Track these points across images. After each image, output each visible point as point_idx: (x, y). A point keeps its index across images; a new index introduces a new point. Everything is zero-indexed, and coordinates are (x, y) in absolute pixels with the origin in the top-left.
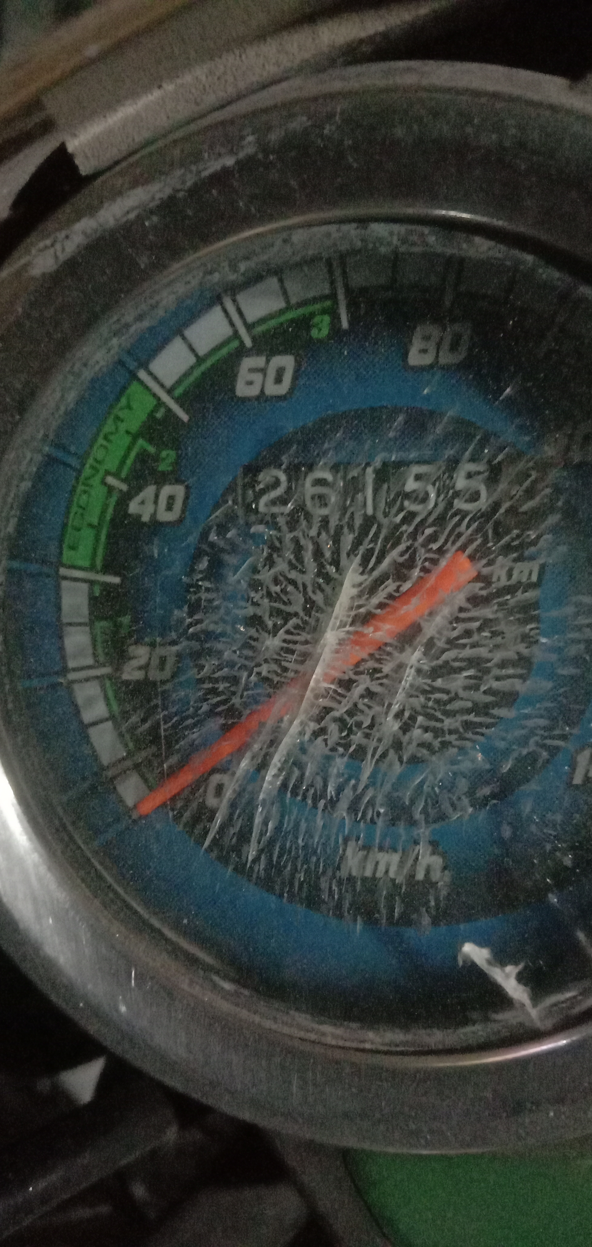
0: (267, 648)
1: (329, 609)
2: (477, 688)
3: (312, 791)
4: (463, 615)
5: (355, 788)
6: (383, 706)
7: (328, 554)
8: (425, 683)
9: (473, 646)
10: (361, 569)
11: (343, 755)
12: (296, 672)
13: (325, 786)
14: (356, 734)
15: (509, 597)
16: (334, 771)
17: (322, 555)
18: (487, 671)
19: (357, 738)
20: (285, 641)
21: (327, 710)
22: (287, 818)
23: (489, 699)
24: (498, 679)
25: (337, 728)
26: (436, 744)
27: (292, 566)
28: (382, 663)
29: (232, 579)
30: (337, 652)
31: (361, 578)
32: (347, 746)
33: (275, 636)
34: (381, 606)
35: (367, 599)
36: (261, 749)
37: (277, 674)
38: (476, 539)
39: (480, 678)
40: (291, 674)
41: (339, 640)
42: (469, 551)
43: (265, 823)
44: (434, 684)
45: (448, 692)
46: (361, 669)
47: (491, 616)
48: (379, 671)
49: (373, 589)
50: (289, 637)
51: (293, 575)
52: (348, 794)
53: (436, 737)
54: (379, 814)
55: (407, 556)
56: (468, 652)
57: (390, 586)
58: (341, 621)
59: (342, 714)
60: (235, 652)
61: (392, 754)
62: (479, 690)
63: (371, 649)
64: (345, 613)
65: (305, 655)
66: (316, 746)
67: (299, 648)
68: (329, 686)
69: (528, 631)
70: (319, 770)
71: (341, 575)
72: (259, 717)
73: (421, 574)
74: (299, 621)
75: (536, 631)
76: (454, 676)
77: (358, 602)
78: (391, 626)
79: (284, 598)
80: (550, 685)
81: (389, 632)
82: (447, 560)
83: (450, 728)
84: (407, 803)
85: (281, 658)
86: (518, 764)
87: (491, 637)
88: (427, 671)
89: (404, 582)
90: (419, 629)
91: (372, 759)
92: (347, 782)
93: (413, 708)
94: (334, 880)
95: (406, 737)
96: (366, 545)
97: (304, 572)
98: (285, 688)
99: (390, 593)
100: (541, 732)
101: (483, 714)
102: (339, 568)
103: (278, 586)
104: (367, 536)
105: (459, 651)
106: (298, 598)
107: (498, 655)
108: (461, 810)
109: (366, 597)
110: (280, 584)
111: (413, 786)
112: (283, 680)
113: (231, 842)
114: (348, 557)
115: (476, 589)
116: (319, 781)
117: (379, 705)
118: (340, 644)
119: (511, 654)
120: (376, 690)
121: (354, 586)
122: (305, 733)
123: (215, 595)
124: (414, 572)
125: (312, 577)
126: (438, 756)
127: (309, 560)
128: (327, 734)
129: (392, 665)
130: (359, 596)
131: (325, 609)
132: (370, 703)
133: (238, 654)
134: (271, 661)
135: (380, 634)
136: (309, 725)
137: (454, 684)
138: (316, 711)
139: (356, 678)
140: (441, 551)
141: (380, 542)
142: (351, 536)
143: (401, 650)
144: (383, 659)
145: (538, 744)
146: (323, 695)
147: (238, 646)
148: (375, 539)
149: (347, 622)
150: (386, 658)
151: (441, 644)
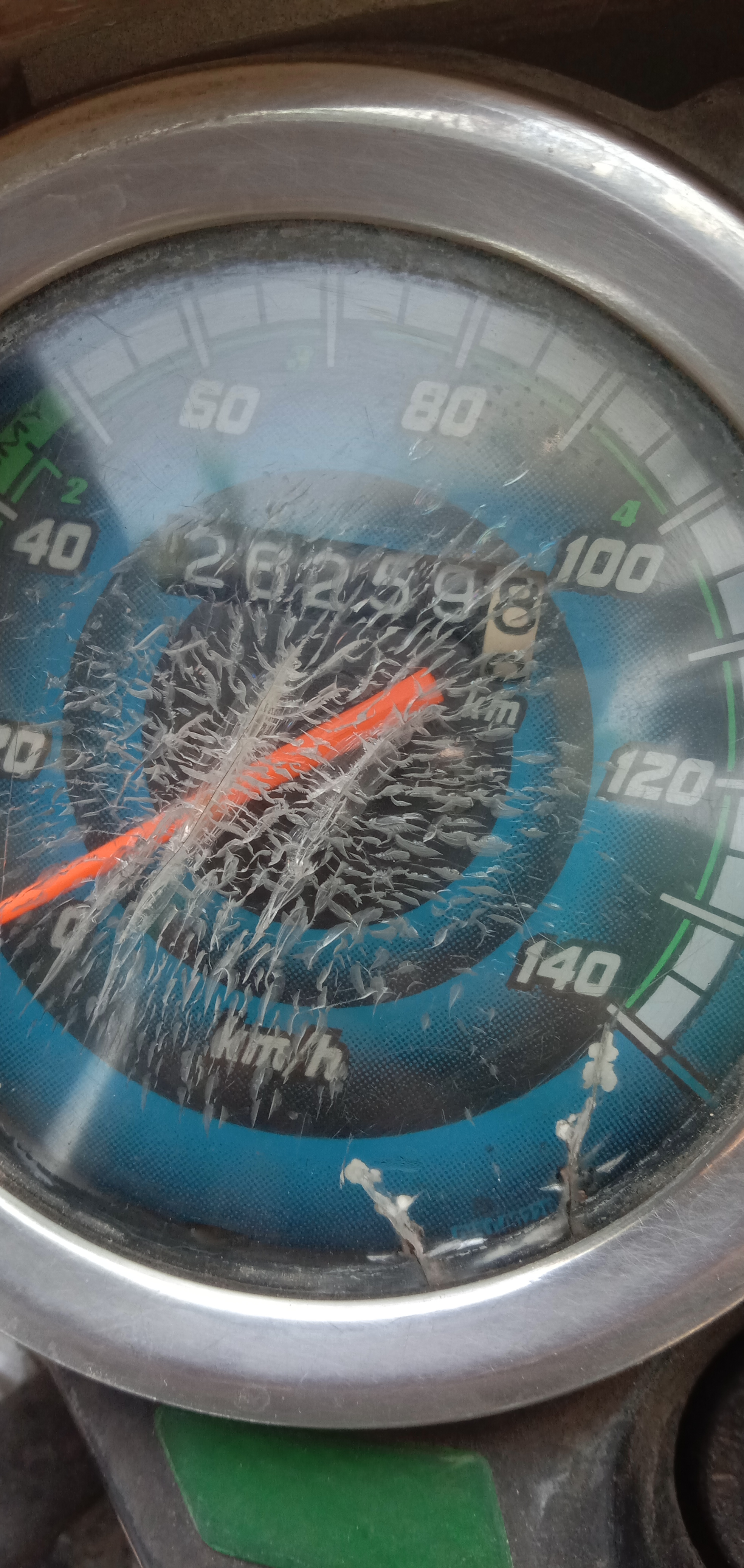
0: (164, 745)
1: (252, 708)
2: (419, 836)
3: (190, 938)
4: (417, 742)
6: (300, 842)
7: (261, 637)
8: (358, 822)
10: (300, 664)
11: (237, 898)
12: (196, 781)
13: (209, 933)
14: (259, 873)
15: (474, 730)
16: (223, 916)
17: (255, 638)
19: (260, 878)
20: (189, 740)
21: (228, 836)
22: (153, 968)
23: (432, 852)
24: (447, 829)
25: (237, 861)
27: (213, 645)
28: (307, 788)
29: (132, 648)
30: (252, 763)
32: (245, 887)
33: (175, 732)
34: (319, 713)
35: (300, 703)
37: (172, 781)
38: (448, 650)
39: (425, 826)
40: (188, 783)
41: (258, 749)
43: (123, 971)
44: (366, 823)
45: (382, 836)
46: (280, 790)
48: (303, 796)
49: (311, 691)
51: (213, 656)
52: (236, 947)
53: (358, 891)
54: (271, 979)
55: (359, 658)
56: (416, 791)
57: (333, 692)
58: (265, 725)
59: (246, 844)
60: (121, 743)
61: (300, 904)
62: (422, 840)
63: (297, 767)
64: (270, 716)
65: (213, 762)
66: (205, 880)
67: (206, 751)
68: (235, 806)
69: (492, 775)
70: (204, 911)
71: (274, 667)
72: (137, 832)
73: (374, 683)
74: (211, 717)
75: (502, 778)
76: (394, 818)
77: (290, 705)
78: (325, 742)
79: (197, 684)
80: (509, 846)
81: (323, 750)
82: (407, 672)
83: (380, 882)
84: (309, 968)
85: (180, 761)
86: (454, 940)
87: (446, 777)
88: (362, 805)
89: (353, 689)
90: (358, 752)
91: (275, 906)
92: (238, 932)
93: (336, 851)
94: (200, 1057)
95: (322, 886)
96: (312, 633)
97: (226, 654)
98: (179, 800)
99: (332, 700)
100: (489, 904)
101: (421, 872)
102: (272, 657)
103: (191, 668)
104: (315, 624)
105: (405, 787)
106: (214, 687)
107: (452, 799)
108: (375, 988)
109: (301, 700)
110: (195, 664)
111: (320, 948)
112: (177, 789)
113: (74, 989)
114: (287, 645)
115: (438, 712)
116: (202, 925)
117: (294, 839)
118: (257, 754)
119: (467, 801)
120: (294, 821)
121: (287, 684)
122: (194, 862)
123: (106, 665)
124: (366, 678)
125: (236, 662)
126: (357, 915)
127: (236, 640)
128: (223, 867)
129: (320, 792)
130: (291, 698)
131: (246, 707)
132: (285, 835)
133: (125, 747)
134: (166, 762)
135: (312, 750)
136: (201, 853)
137: (392, 827)
138: (213, 836)
139: (271, 801)
140: (403, 658)
141: (330, 633)
142: (294, 620)
143: (334, 773)
144: (308, 783)
145: (482, 918)
146: (226, 816)
147: (126, 737)
148: (323, 629)
149: (271, 728)
150: (314, 781)
151: (385, 775)
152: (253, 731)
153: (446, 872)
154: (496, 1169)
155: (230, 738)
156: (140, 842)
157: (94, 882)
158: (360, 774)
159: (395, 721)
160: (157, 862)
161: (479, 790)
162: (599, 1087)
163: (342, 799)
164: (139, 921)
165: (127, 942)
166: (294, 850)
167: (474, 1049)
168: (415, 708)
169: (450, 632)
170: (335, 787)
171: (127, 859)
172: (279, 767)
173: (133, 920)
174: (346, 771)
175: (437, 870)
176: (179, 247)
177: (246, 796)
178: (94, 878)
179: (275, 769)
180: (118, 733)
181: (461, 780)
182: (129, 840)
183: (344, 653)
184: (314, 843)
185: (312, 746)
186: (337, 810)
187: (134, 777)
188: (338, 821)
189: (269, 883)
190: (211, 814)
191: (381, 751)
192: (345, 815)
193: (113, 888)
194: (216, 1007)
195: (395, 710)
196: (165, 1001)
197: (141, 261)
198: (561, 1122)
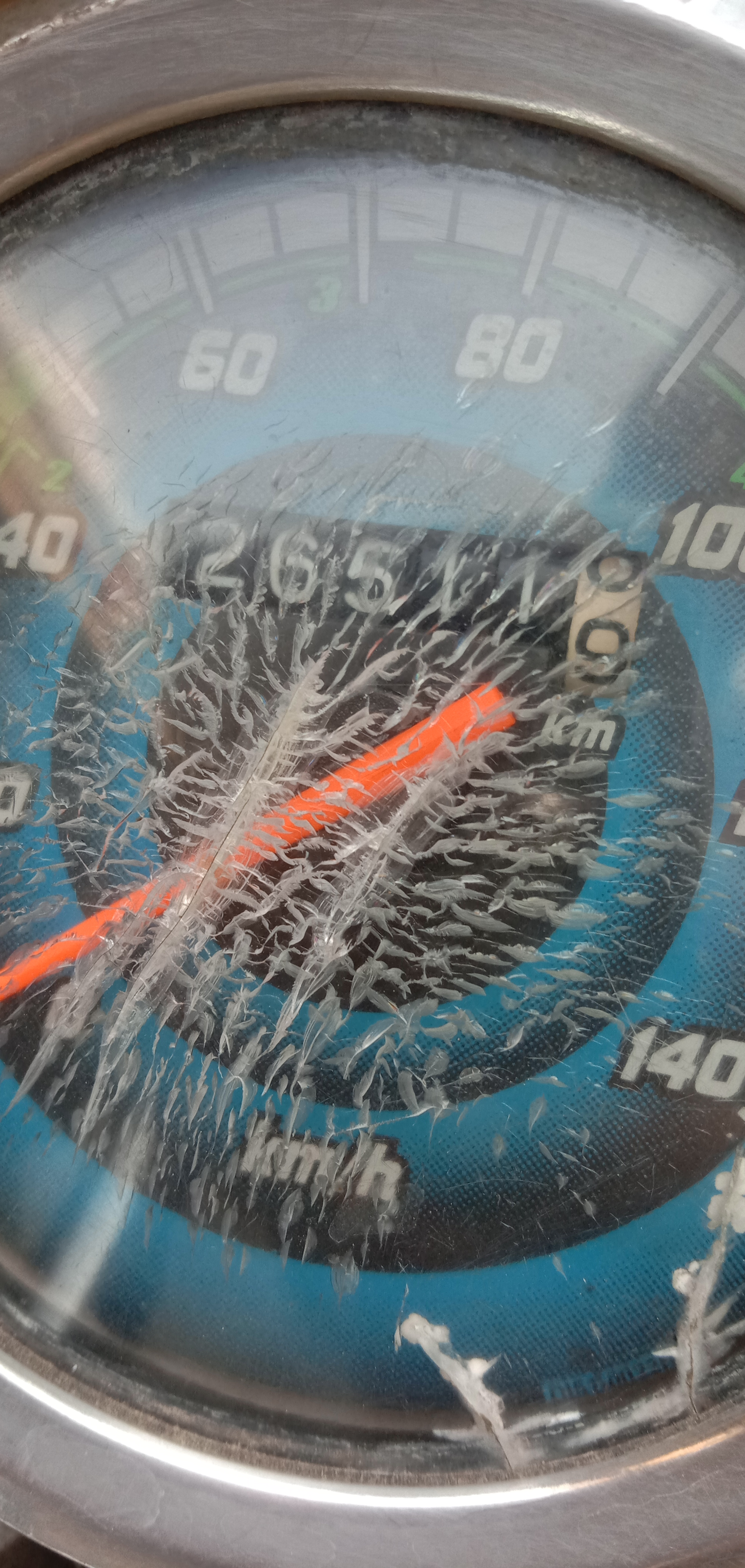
0: (153, 793)
1: (261, 743)
2: (482, 906)
3: (194, 1037)
4: (476, 783)
5: (265, 1041)
6: (328, 914)
7: (271, 650)
8: (402, 888)
9: (486, 835)
10: (322, 684)
11: (251, 987)
12: (194, 838)
13: (218, 1032)
14: (277, 955)
15: (554, 763)
16: (234, 1010)
17: (263, 652)
18: (504, 880)
19: (279, 961)
20: (185, 785)
21: (237, 908)
22: (149, 1075)
24: (519, 895)
25: (249, 939)
26: (405, 986)
27: (210, 662)
28: (335, 844)
29: (110, 670)
30: (264, 813)
31: (318, 699)
32: (261, 971)
33: (167, 775)
34: (347, 748)
35: (324, 734)
36: (121, 958)
37: (164, 839)
38: (515, 660)
39: (490, 891)
40: (186, 841)
41: (271, 796)
42: (501, 677)
43: (114, 1078)
44: (412, 888)
45: (434, 905)
46: (300, 847)
47: (521, 791)
48: (330, 855)
50: (190, 779)
51: (211, 677)
53: (404, 978)
54: (298, 1090)
55: (398, 673)
56: (476, 846)
57: (365, 718)
58: (279, 765)
59: (259, 919)
60: (99, 791)
61: (331, 995)
62: (486, 910)
63: (320, 817)
64: (285, 752)
65: (215, 812)
66: (211, 964)
67: (205, 798)
68: (245, 868)
69: (577, 824)
70: (210, 1003)
71: (288, 688)
72: (125, 904)
73: (418, 706)
74: (210, 756)
75: (592, 827)
76: (449, 881)
77: (310, 737)
78: (356, 785)
79: (191, 714)
80: (603, 917)
81: (353, 794)
82: (461, 691)
83: (431, 964)
84: (345, 1078)
85: (173, 812)
86: (532, 1039)
87: (517, 826)
88: (407, 866)
89: (390, 714)
90: (401, 796)
91: (300, 996)
92: (255, 1029)
93: (375, 925)
94: (213, 1187)
95: (359, 970)
96: (337, 644)
97: (228, 675)
98: (174, 862)
99: (364, 730)
100: (577, 993)
101: (487, 950)
102: (286, 677)
103: (184, 692)
104: (339, 630)
105: (463, 841)
106: (212, 716)
107: (524, 857)
108: (430, 1102)
109: (324, 730)
110: (188, 688)
111: (358, 1051)
112: (172, 848)
113: (56, 1099)
114: (303, 660)
115: (503, 742)
116: (207, 1023)
117: (321, 911)
118: (271, 802)
119: (545, 858)
120: (319, 887)
121: (306, 710)
122: (196, 941)
123: (81, 692)
124: (407, 700)
125: (241, 684)
126: (404, 1008)
127: (239, 655)
128: (232, 948)
129: (352, 849)
130: (312, 727)
131: (254, 741)
132: (308, 906)
133: (104, 795)
134: (155, 814)
135: (340, 795)
136: (203, 930)
137: (446, 894)
138: (218, 908)
139: (290, 861)
140: (455, 671)
141: (358, 642)
142: (312, 626)
143: (369, 826)
144: (337, 837)
145: (569, 1012)
146: (234, 882)
147: (106, 782)
148: (351, 636)
149: (288, 768)
150: (344, 835)
151: (435, 826)
152: (265, 771)
153: (519, 951)
154: (596, 1332)
155: (235, 783)
156: (128, 917)
157: (73, 968)
158: (404, 824)
159: (447, 755)
160: (150, 941)
161: (561, 843)
162: (730, 1228)
163: (382, 858)
164: (132, 1015)
165: (117, 1042)
166: (321, 925)
167: (563, 1180)
168: (472, 737)
169: (517, 635)
170: (371, 842)
171: (113, 937)
172: (298, 818)
173: (123, 1014)
174: (385, 821)
175: (507, 949)
176: (153, 151)
177: (258, 855)
178: (73, 962)
179: (293, 820)
180: (95, 779)
181: (537, 830)
182: (115, 914)
183: (378, 668)
184: (347, 915)
185: (341, 790)
186: (375, 872)
187: (118, 834)
188: (378, 887)
189: (290, 967)
190: (215, 880)
191: (431, 794)
192: (387, 878)
193: (96, 975)
194: (230, 1125)
195: (446, 742)
196: (166, 1115)
197: (107, 173)
198: (680, 1270)
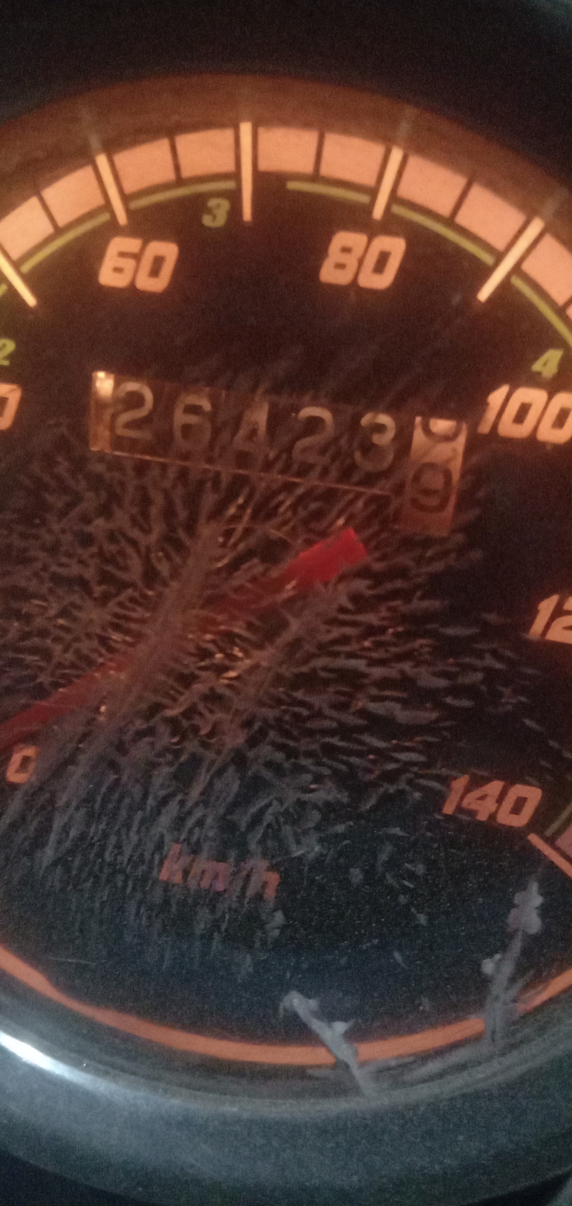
0: (91, 621)
1: (174, 584)
2: (346, 707)
3: (128, 800)
4: (342, 617)
5: (182, 803)
6: (228, 712)
7: (182, 514)
8: (284, 693)
9: (351, 655)
10: (222, 541)
12: (124, 655)
13: (145, 797)
14: (190, 742)
15: (401, 602)
16: (158, 781)
17: (176, 515)
18: (362, 688)
19: (191, 746)
20: (116, 615)
21: (158, 707)
22: (93, 826)
23: (360, 722)
24: (373, 699)
25: (168, 731)
27: (134, 522)
29: (56, 526)
31: (221, 552)
32: (177, 754)
33: (103, 608)
35: (225, 579)
36: (68, 742)
37: (101, 655)
39: (351, 696)
42: (365, 533)
43: (66, 829)
44: (293, 693)
45: (309, 706)
47: (377, 623)
49: (234, 568)
50: (121, 611)
51: (135, 534)
52: (172, 809)
53: (287, 759)
54: (207, 838)
56: (341, 662)
57: (255, 567)
58: (189, 602)
59: (176, 715)
60: (49, 619)
61: (231, 769)
62: (349, 710)
64: (195, 591)
65: (141, 637)
66: (139, 748)
67: (133, 626)
68: (164, 679)
69: (419, 647)
70: (139, 776)
71: (195, 542)
74: (135, 593)
77: (214, 581)
79: (121, 562)
80: (436, 716)
83: (306, 749)
84: (242, 829)
86: (381, 803)
88: (289, 678)
89: (275, 566)
90: (284, 625)
91: (208, 771)
92: (172, 795)
93: (265, 720)
94: (143, 905)
95: (252, 752)
97: (148, 532)
99: (254, 576)
100: (416, 769)
101: (349, 739)
102: (193, 533)
103: (115, 545)
105: (332, 659)
106: (137, 564)
107: (378, 671)
108: (306, 846)
109: (226, 575)
110: (117, 542)
111: (252, 811)
113: (21, 844)
114: (208, 521)
115: (363, 587)
116: (137, 790)
117: (223, 710)
119: (394, 673)
120: (222, 692)
122: (127, 731)
123: (32, 543)
125: (158, 539)
126: (286, 780)
127: (157, 517)
128: (155, 736)
131: (171, 583)
132: (213, 707)
133: (53, 622)
134: (94, 637)
136: (133, 722)
138: (144, 707)
139: (199, 673)
142: (214, 496)
143: (259, 647)
145: (410, 783)
146: (155, 688)
149: (197, 603)
151: (310, 648)
153: (371, 740)
155: (157, 614)
158: (285, 647)
160: (92, 731)
161: (406, 662)
162: (524, 930)
163: (269, 672)
164: (78, 784)
165: (68, 803)
166: (224, 720)
167: (403, 900)
170: (261, 659)
173: (72, 783)
174: (271, 643)
177: (172, 669)
180: (45, 609)
181: (387, 652)
184: (243, 713)
186: (264, 681)
187: (64, 651)
188: (266, 692)
189: (200, 751)
191: (306, 625)
192: (272, 686)
196: (107, 856)
198: (487, 960)
